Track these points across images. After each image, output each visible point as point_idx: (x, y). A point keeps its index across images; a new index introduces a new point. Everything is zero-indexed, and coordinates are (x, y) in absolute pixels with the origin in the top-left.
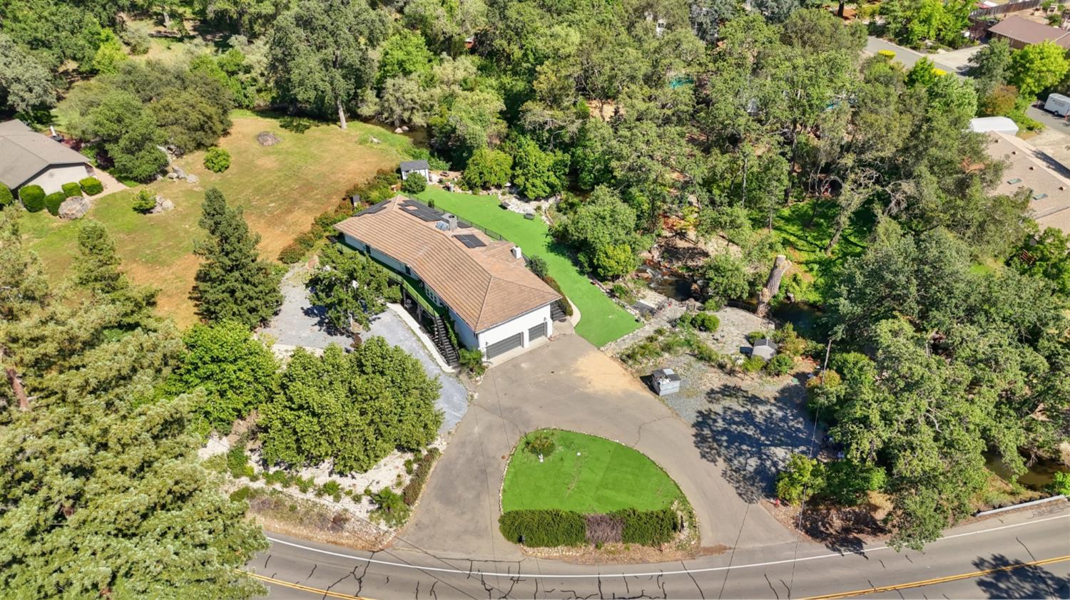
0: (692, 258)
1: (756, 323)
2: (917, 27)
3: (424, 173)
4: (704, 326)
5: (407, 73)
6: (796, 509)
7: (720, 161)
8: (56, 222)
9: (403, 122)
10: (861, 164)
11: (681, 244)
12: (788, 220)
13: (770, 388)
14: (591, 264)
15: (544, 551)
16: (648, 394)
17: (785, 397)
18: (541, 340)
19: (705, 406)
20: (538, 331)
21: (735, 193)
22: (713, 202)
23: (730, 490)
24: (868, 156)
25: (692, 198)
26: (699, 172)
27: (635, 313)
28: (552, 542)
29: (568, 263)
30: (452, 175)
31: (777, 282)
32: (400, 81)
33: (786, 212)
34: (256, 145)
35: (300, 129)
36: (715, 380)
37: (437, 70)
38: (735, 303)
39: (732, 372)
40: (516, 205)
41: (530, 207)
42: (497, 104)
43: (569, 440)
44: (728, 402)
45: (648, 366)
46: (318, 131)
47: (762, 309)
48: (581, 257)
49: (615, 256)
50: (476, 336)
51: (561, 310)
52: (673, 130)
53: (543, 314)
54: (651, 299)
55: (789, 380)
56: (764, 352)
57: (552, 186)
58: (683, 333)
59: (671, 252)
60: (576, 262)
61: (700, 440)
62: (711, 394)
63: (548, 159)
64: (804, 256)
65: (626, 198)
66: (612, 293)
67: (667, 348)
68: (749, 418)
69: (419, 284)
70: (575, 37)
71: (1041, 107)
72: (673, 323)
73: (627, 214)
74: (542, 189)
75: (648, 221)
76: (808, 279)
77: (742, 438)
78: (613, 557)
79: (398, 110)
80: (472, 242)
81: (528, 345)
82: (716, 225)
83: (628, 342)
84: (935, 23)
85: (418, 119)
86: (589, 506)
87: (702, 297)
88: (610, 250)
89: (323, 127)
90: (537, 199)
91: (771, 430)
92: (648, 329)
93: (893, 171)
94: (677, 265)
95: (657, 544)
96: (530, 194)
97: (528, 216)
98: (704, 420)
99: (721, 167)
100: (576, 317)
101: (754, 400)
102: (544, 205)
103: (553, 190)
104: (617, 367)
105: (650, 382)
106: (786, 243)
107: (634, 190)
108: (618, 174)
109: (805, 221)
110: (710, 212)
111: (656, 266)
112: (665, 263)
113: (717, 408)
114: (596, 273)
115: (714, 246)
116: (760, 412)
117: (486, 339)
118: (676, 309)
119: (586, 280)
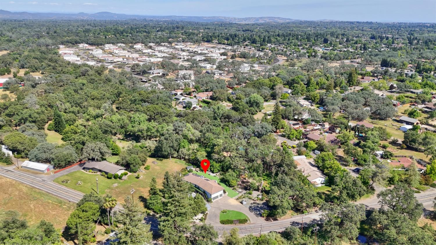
0: (247, 183)
1: (259, 193)
2: (291, 136)
3: (192, 168)
4: (250, 194)
5: (184, 147)
6: (265, 218)
7: (251, 164)
8: (121, 181)
9: (183, 158)
10: (274, 165)
11: (245, 181)
12: (265, 175)
13: (261, 202)
14: (229, 184)
15: (227, 225)
16: (241, 204)
17: (263, 204)
18: (221, 197)
19: (250, 205)
20: (221, 195)
21: (254, 170)
22: (250, 172)
23: (255, 216)
24: (275, 163)
25: (246, 172)
26: (247, 167)
27: (238, 192)
28: (228, 224)
29: (224, 184)
30: (197, 169)
31: (262, 186)
32: (183, 149)
33: (264, 174)
34: (153, 164)
35: (161, 160)
36: (252, 202)
37: (190, 147)
38: (255, 190)
39: (255, 201)
40: (212, 174)
41: (215, 174)
42: (205, 154)
43: (229, 211)
44: (254, 205)
45: (241, 200)
46: (165, 160)
47: (260, 191)
48: (227, 183)
49: (234, 182)
50: (211, 195)
51: (225, 192)
52: (242, 159)
53: (222, 192)
54: (240, 190)
55: (264, 201)
56: (260, 197)
57: (218, 170)
58: (246, 195)
59: (243, 182)
60: (226, 184)
61: (250, 210)
62: (251, 204)
63: (218, 165)
64: (268, 182)
65: (234, 171)
66: (233, 189)
67: (244, 197)
68: (258, 207)
69: (198, 188)
70: (222, 141)
71: (314, 153)
72: (245, 194)
73: (235, 175)
74: (217, 171)
75: (239, 176)
76: (268, 186)
77: (257, 209)
78: (238, 225)
79: (182, 155)
80: (207, 180)
81: (219, 198)
82: (251, 176)
83: (237, 197)
84: (295, 135)
85: (187, 157)
86: (233, 219)
87: (249, 190)
88: (232, 181)
89: (166, 160)
90: (216, 173)
91: (261, 208)
92: (240, 195)
93: (280, 166)
94: (244, 185)
95: (244, 223)
96: (215, 172)
97: (215, 176)
98: (250, 207)
99: (251, 166)
100: (227, 193)
101: (259, 204)
102: (218, 174)
103: (219, 171)
104: (235, 201)
105: (241, 203)
106: (264, 180)
107: (235, 170)
108: (232, 167)
109: (268, 175)
110: (250, 174)
111: (241, 185)
112: (242, 184)
113: (253, 205)
114: (230, 186)
115: (251, 180)
116: (259, 206)
117: (213, 196)
118: (245, 192)
119: (228, 187)
